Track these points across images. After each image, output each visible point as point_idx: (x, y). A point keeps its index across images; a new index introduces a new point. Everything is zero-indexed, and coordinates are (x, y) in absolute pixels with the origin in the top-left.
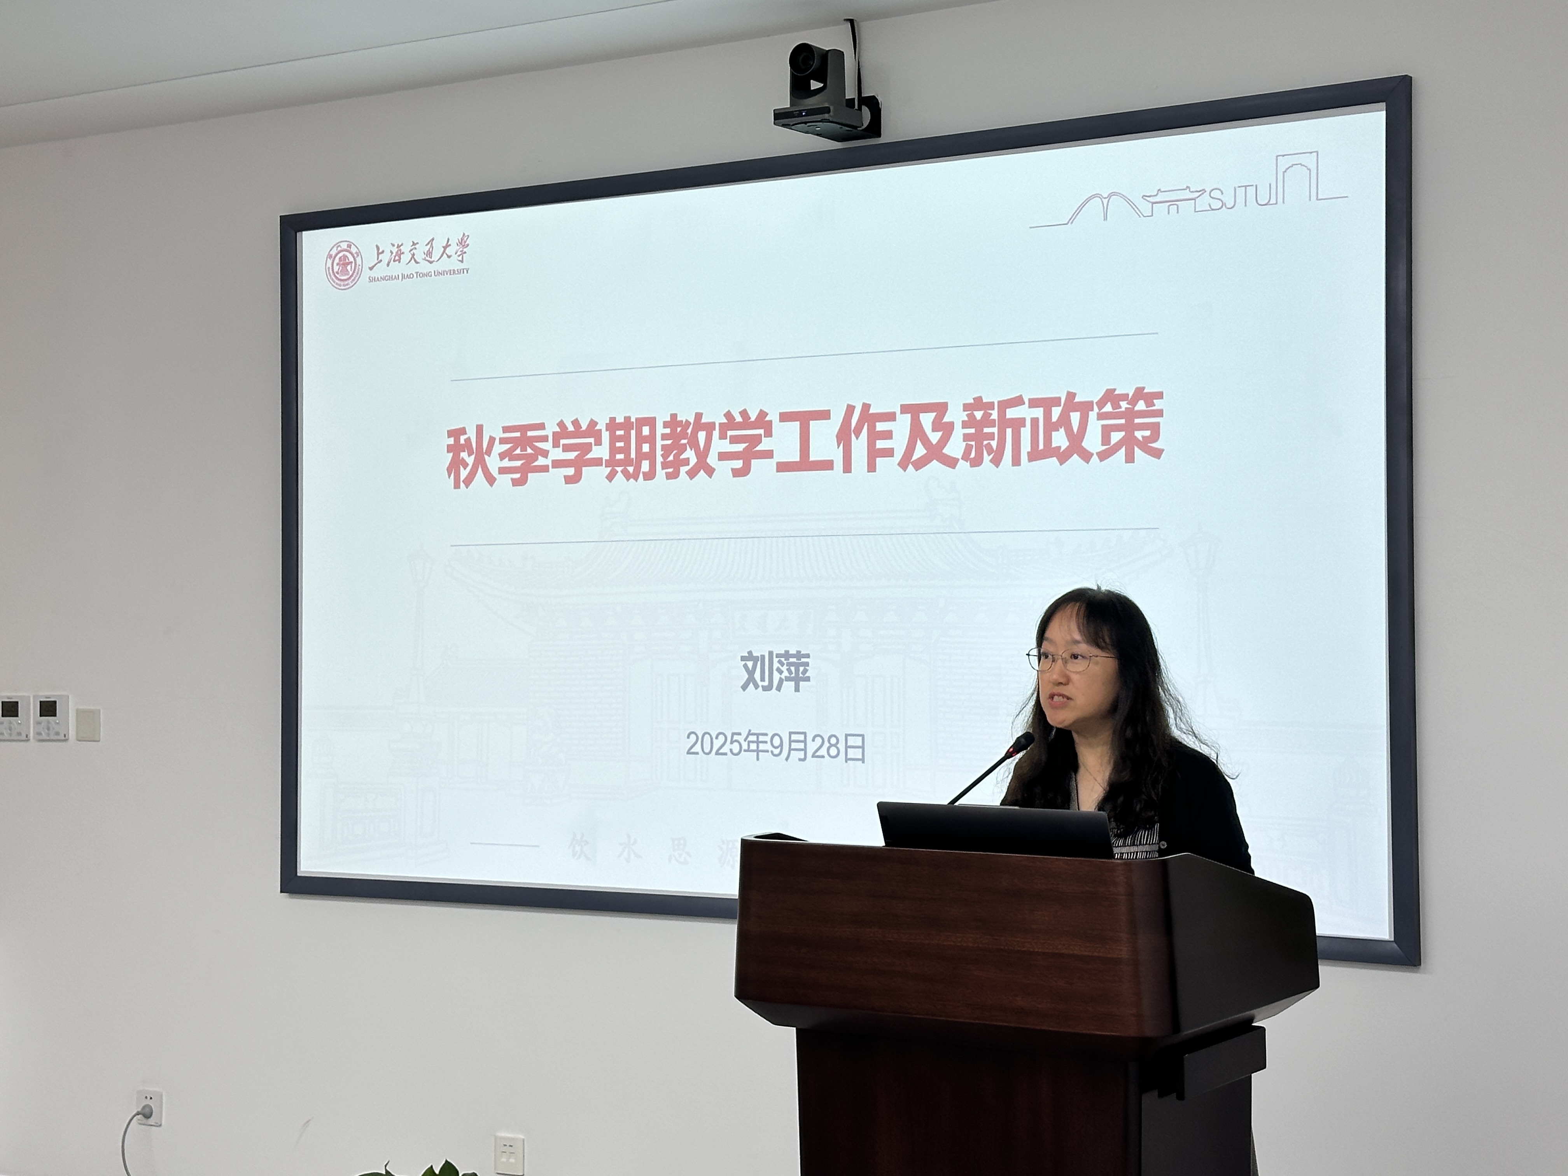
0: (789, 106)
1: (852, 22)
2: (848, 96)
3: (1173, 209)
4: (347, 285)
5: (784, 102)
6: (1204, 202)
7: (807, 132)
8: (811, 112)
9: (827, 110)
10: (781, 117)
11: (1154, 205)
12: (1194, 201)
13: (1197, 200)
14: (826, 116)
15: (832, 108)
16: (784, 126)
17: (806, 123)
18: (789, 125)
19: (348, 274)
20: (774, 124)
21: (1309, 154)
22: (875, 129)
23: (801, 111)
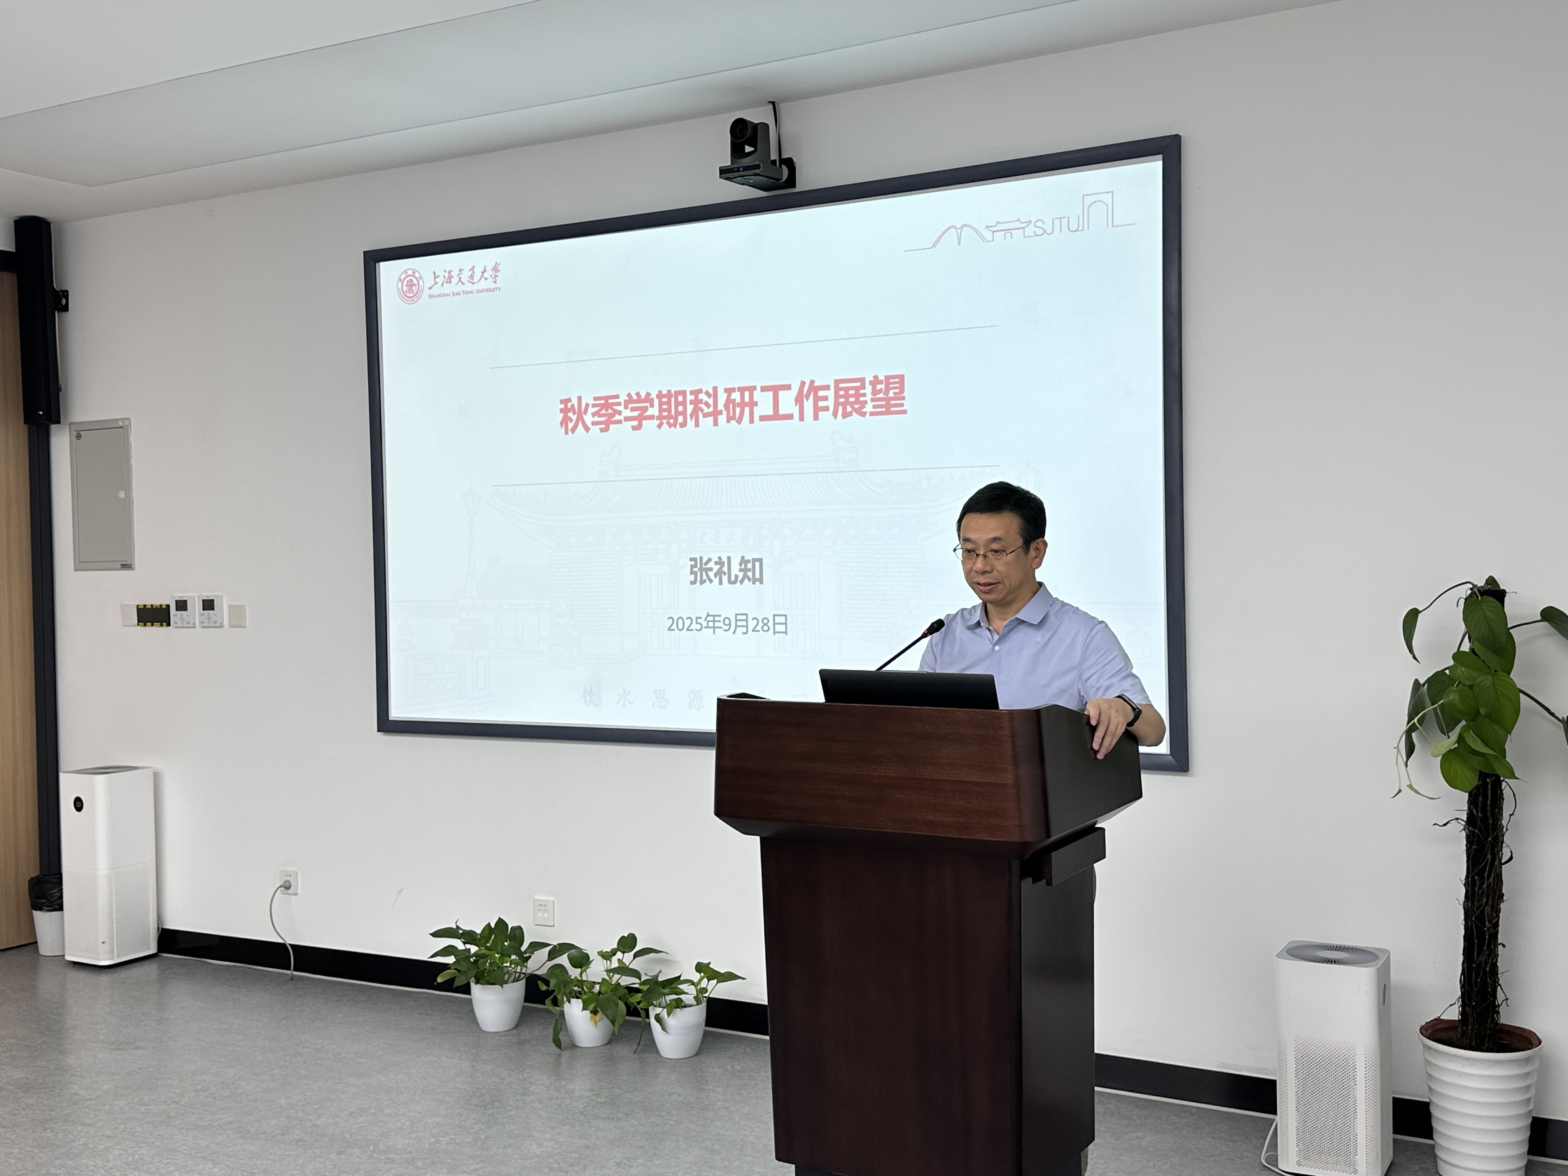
0: (730, 164)
1: (773, 103)
2: (772, 158)
3: (1008, 235)
4: (414, 300)
5: (727, 162)
6: (1029, 231)
7: (743, 184)
8: (746, 168)
9: (758, 167)
10: (724, 172)
11: (995, 233)
12: (1023, 230)
13: (1026, 229)
14: (757, 171)
15: (761, 165)
16: (727, 179)
17: (742, 176)
18: (730, 178)
19: (413, 292)
20: (720, 177)
21: (1106, 194)
22: (791, 181)
23: (739, 168)
